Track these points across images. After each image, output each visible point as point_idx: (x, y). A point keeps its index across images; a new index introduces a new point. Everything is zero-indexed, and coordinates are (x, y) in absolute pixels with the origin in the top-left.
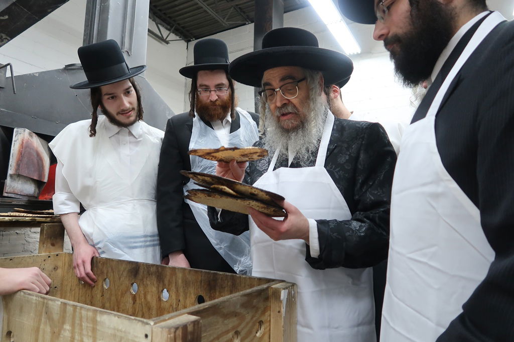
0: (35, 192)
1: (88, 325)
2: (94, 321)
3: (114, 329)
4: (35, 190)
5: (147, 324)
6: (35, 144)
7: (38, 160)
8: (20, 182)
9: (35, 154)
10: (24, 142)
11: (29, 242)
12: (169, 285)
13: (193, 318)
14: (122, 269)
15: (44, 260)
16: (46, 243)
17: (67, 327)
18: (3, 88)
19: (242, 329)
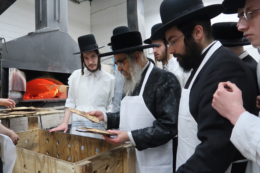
0: (21, 97)
1: (53, 164)
2: (55, 163)
3: (62, 166)
4: (21, 95)
5: (73, 164)
6: (19, 74)
7: (21, 82)
8: (14, 93)
9: (19, 79)
10: (14, 74)
11: (21, 121)
12: (84, 144)
13: (89, 162)
14: (64, 137)
15: (31, 133)
16: (31, 125)
17: (46, 164)
18: (2, 49)
19: (110, 164)
